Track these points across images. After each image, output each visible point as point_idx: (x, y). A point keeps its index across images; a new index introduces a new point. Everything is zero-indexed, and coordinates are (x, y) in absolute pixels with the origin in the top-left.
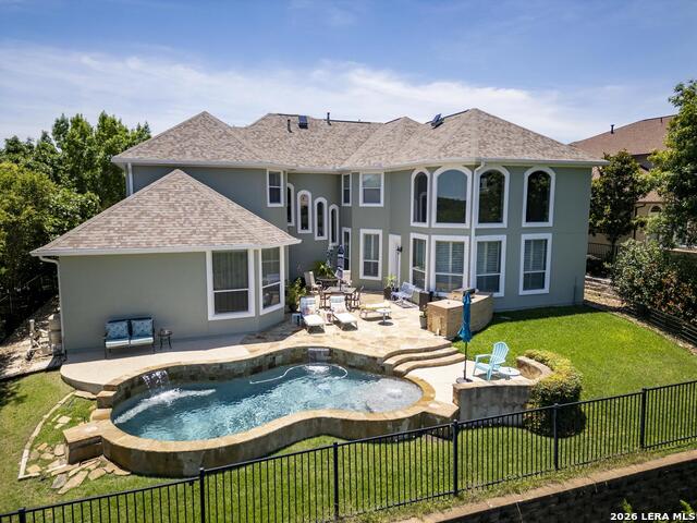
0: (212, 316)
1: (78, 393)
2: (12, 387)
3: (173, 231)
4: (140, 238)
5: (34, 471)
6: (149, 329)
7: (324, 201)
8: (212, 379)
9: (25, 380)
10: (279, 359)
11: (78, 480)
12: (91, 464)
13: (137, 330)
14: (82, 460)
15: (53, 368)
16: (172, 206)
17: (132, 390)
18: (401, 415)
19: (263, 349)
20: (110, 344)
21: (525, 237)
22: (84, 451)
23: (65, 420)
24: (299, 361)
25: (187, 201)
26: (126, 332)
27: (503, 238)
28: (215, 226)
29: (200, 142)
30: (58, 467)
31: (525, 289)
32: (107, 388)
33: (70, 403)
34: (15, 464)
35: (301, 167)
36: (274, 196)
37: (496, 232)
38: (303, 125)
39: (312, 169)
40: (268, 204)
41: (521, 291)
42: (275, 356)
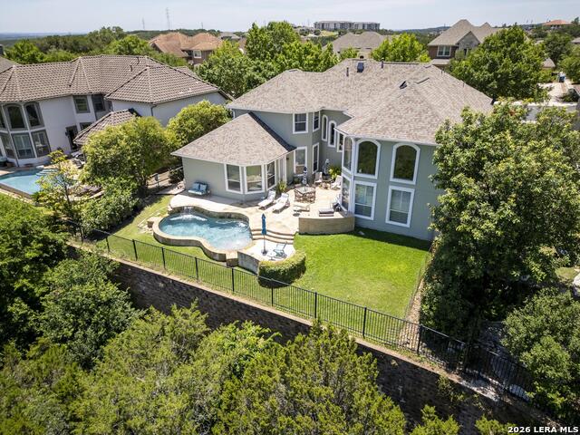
0: (227, 189)
5: (142, 225)
6: (204, 189)
8: (207, 215)
11: (144, 232)
12: (150, 229)
13: (200, 188)
14: (150, 227)
17: (181, 211)
21: (391, 188)
26: (197, 188)
27: (375, 185)
28: (230, 151)
30: (146, 227)
31: (390, 219)
35: (328, 108)
36: (300, 127)
37: (369, 181)
38: (360, 70)
39: (336, 109)
40: (294, 133)
41: (387, 221)
42: (230, 214)
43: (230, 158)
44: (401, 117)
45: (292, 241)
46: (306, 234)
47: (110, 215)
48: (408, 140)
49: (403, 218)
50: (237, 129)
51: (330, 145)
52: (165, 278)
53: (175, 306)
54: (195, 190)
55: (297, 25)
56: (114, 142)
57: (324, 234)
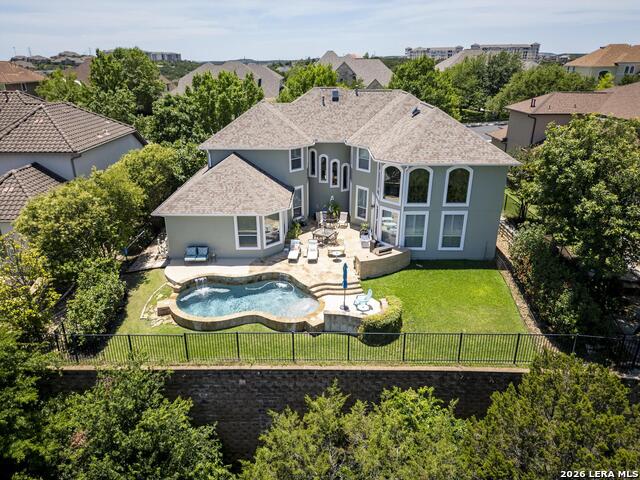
0: (238, 247)
1: (169, 283)
2: (146, 273)
3: (218, 202)
4: (200, 207)
5: (146, 316)
6: (205, 253)
7: (338, 162)
8: (228, 283)
9: (151, 272)
10: (264, 277)
11: (159, 323)
12: (165, 317)
13: (200, 253)
14: (162, 315)
15: (163, 267)
16: (221, 185)
17: (190, 286)
18: (293, 321)
19: (258, 270)
20: (186, 259)
21: (444, 213)
22: (164, 312)
23: (161, 296)
24: (276, 279)
25: (230, 181)
26: (195, 253)
27: (426, 213)
28: (240, 201)
29: (250, 131)
30: (155, 316)
31: (443, 246)
32: (178, 284)
33: (164, 288)
34: (140, 312)
35: (320, 140)
36: (296, 164)
37: (421, 209)
38: (335, 99)
39: (328, 141)
40: (291, 171)
41: (440, 248)
42: (260, 276)
43: (244, 209)
44: (444, 141)
45: (361, 290)
46: (368, 279)
47: (105, 311)
48: (463, 162)
49: (455, 242)
50: (232, 173)
51: (320, 181)
52: (245, 371)
53: (307, 397)
54: (191, 256)
55: (81, 54)
56: (82, 209)
57: (387, 275)
